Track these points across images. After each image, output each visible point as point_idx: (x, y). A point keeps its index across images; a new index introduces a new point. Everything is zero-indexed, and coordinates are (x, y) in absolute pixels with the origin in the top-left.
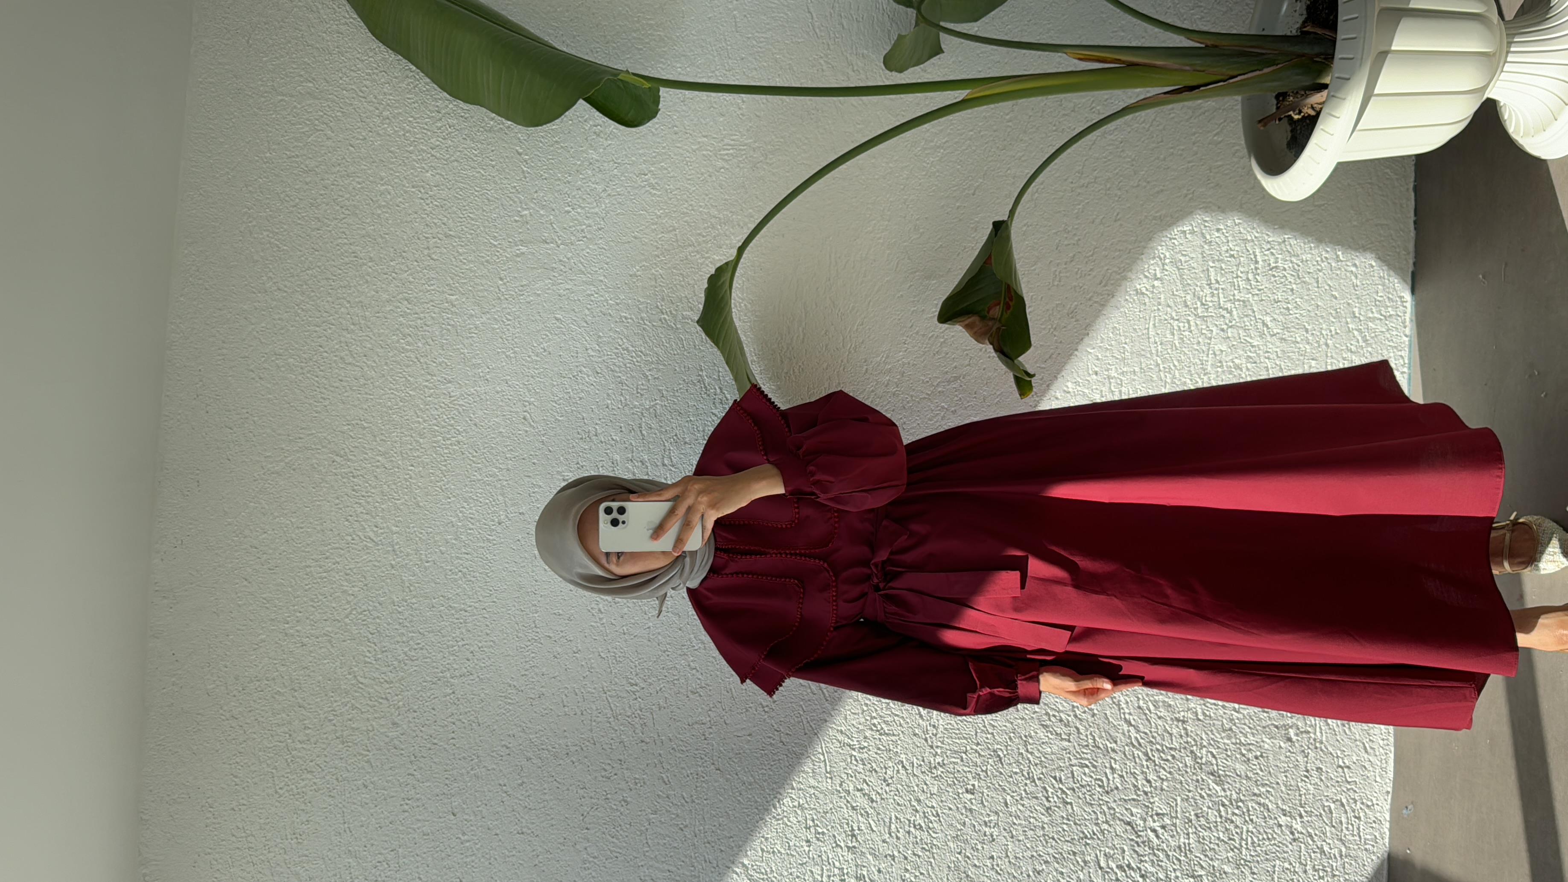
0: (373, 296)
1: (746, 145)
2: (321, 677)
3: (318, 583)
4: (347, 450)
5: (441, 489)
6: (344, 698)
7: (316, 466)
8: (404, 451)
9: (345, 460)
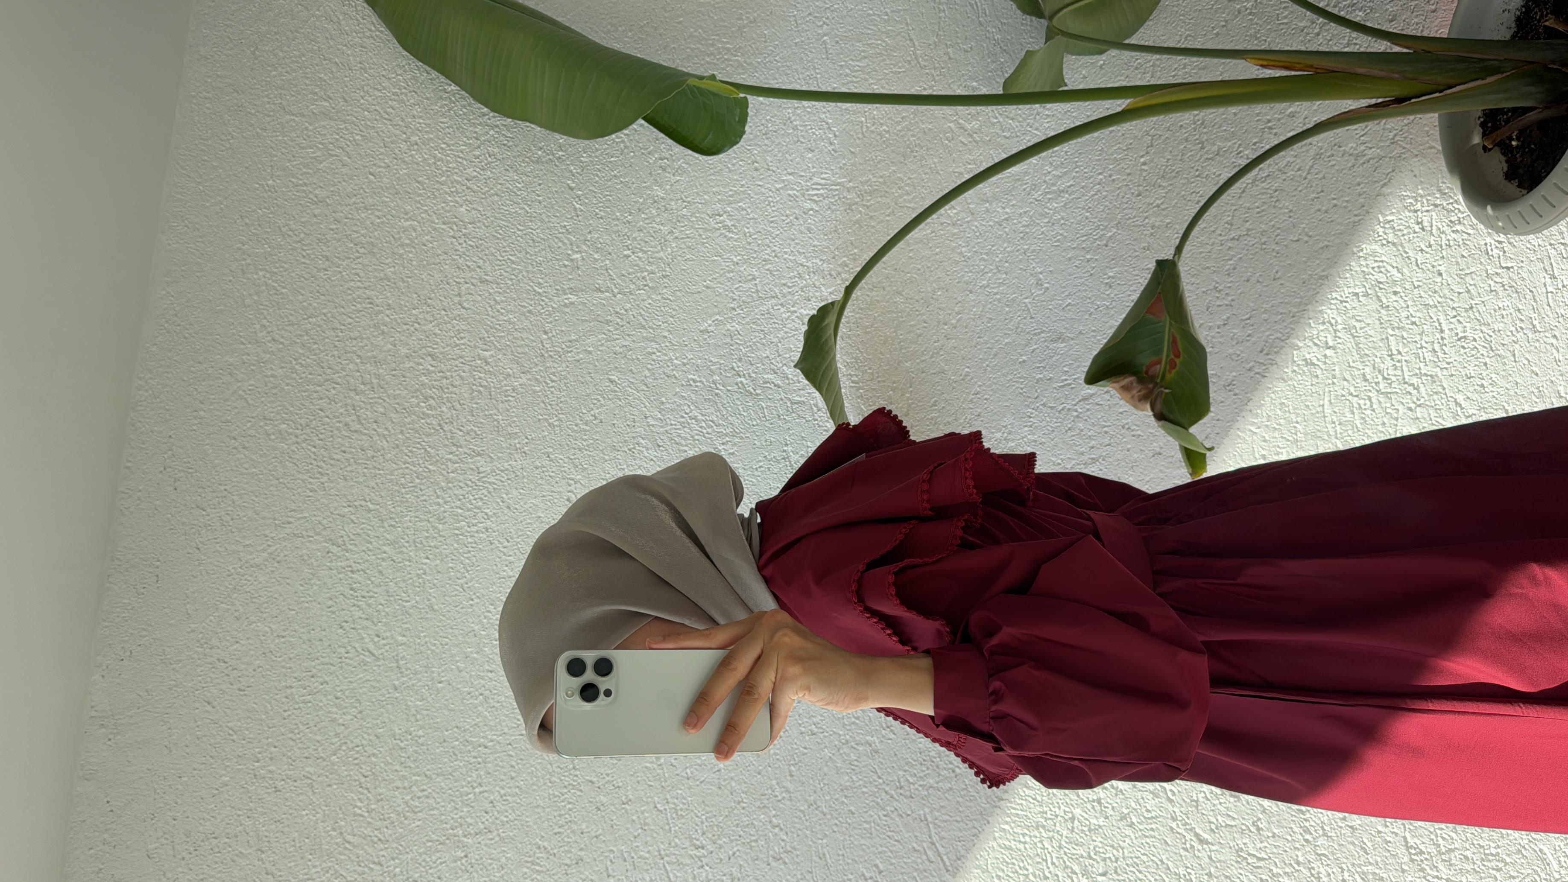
0: (389, 351)
1: (838, 184)
2: (296, 834)
3: (299, 708)
4: (346, 539)
5: (462, 587)
6: (325, 861)
7: (306, 558)
8: (417, 540)
9: (343, 550)
